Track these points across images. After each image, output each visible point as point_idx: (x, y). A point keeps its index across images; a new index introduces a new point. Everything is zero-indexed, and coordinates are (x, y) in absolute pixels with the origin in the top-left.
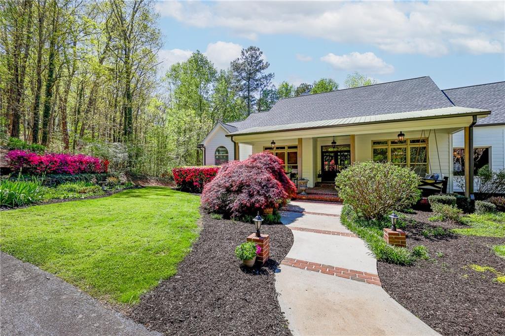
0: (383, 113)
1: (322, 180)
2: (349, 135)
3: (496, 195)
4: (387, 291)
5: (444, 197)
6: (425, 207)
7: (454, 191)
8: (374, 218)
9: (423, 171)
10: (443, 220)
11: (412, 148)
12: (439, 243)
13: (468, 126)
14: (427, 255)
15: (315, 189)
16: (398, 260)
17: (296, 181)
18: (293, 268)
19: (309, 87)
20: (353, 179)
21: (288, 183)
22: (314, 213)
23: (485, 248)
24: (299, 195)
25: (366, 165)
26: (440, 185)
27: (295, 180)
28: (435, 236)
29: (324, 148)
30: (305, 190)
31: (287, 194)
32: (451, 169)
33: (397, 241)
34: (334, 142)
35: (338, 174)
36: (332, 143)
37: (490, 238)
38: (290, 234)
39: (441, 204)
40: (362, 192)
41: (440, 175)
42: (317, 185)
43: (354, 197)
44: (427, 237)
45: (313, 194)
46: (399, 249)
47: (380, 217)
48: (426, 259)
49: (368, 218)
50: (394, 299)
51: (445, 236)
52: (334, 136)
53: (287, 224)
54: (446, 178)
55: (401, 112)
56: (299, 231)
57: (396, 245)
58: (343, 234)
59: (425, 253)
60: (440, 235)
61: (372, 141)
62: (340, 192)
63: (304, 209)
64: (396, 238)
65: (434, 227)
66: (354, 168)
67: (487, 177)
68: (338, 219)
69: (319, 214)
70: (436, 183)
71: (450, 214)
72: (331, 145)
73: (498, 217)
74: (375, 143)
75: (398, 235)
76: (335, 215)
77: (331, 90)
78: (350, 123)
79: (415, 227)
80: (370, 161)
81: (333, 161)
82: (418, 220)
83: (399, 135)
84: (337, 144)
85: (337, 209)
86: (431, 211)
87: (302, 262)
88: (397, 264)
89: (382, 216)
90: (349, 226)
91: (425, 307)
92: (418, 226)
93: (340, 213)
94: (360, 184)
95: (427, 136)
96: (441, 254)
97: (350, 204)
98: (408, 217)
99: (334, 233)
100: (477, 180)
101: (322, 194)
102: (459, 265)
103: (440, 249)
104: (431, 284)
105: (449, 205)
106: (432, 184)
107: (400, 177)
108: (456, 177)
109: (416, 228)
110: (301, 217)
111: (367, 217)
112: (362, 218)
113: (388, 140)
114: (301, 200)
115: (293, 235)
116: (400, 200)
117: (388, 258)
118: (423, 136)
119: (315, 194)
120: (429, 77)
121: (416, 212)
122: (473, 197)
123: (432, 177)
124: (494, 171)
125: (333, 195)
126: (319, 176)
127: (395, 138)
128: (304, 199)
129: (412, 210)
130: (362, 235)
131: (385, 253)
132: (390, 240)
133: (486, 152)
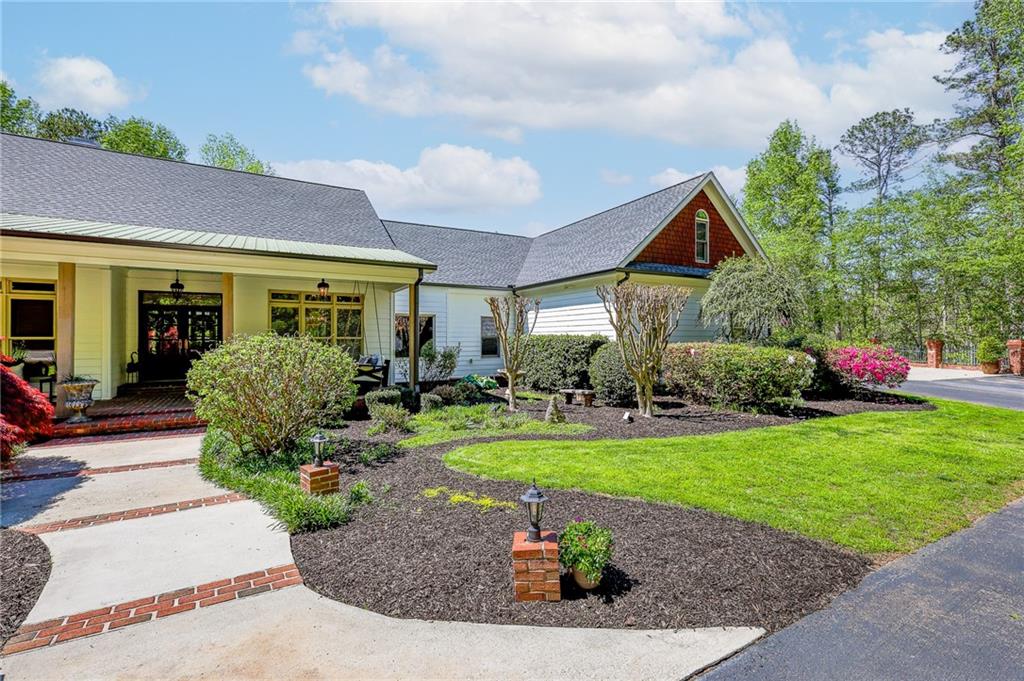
0: (291, 239)
1: (140, 378)
2: (221, 273)
3: (441, 383)
4: (313, 587)
5: (386, 393)
6: (360, 413)
7: (396, 381)
8: (277, 448)
9: (357, 352)
10: (386, 431)
11: (339, 311)
12: (384, 469)
13: (413, 282)
14: (370, 496)
15: (119, 404)
16: (328, 520)
17: (46, 386)
18: (59, 647)
19: (96, 127)
20: (233, 371)
21: (21, 393)
22: (118, 469)
23: (434, 461)
24: (61, 425)
25: (262, 342)
26: (380, 375)
27: (42, 382)
28: (378, 459)
29: (146, 296)
30: (84, 411)
31: (17, 429)
32: (393, 349)
33: (325, 485)
34: (177, 285)
35: (193, 362)
36: (173, 286)
37: (438, 445)
38: (36, 549)
39: (382, 405)
40: (252, 400)
41: (379, 357)
42: (124, 392)
43: (236, 412)
44: (367, 465)
45: (114, 416)
46: (329, 498)
47: (290, 445)
48: (369, 503)
49: (264, 453)
50: (327, 596)
51: (390, 455)
52: (177, 271)
53: (16, 523)
54: (387, 362)
55: (322, 243)
56: (71, 532)
57: (324, 493)
58: (209, 502)
59: (367, 493)
60: (384, 456)
61: (269, 290)
62: (199, 404)
63: (84, 463)
64: (323, 480)
65: (376, 445)
66: (234, 347)
67: (431, 358)
68: (193, 470)
69: (135, 467)
70: (374, 371)
71: (396, 420)
72: (170, 290)
73: (444, 415)
74: (275, 296)
75: (326, 472)
76: (183, 462)
77: (164, 157)
78: (222, 245)
79: (348, 451)
80: (271, 333)
81: (174, 330)
82: (351, 438)
83: (320, 286)
84: (184, 290)
85: (189, 445)
86: (368, 418)
87: (89, 615)
88: (326, 528)
89: (292, 442)
90: (224, 480)
91: (376, 586)
92: (352, 449)
93: (197, 454)
94: (250, 383)
95: (362, 292)
96: (388, 487)
97: (226, 429)
98: (336, 434)
99: (184, 506)
100: (422, 362)
101: (142, 414)
102: (410, 496)
103: (387, 478)
104: (379, 542)
105: (393, 404)
106: (369, 374)
107: (328, 364)
108: (399, 359)
109: (350, 452)
110: (72, 487)
111: (262, 451)
112: (251, 455)
113: (301, 292)
114: (69, 437)
115: (45, 549)
116: (324, 406)
117: (311, 523)
118: (356, 292)
119: (120, 416)
120: (363, 192)
121: (348, 423)
122: (418, 388)
123: (369, 361)
124: (438, 349)
125: (176, 412)
126: (132, 367)
127: (313, 289)
128: (80, 435)
129: (342, 422)
130: (253, 493)
131: (305, 514)
132: (314, 485)
133: (430, 321)
